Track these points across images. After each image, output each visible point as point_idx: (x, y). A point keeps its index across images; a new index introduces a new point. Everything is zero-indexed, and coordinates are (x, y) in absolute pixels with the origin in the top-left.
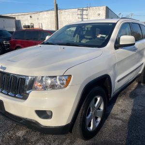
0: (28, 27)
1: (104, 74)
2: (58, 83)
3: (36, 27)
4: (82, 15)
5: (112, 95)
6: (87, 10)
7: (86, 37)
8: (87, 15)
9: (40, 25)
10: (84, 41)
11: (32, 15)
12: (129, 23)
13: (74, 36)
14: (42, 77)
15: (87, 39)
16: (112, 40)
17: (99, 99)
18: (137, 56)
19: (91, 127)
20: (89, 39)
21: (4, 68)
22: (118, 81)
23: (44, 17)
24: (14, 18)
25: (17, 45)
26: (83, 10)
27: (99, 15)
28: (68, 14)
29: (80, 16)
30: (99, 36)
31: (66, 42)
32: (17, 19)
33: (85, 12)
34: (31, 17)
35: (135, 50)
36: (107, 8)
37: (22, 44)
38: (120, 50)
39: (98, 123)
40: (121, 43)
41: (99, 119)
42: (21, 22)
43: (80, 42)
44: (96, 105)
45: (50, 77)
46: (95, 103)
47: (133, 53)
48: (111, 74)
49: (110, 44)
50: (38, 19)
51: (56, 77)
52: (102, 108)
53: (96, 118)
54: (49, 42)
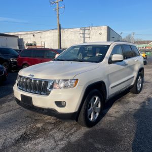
0: (31, 45)
1: (100, 80)
2: (69, 84)
3: (39, 45)
4: (84, 34)
5: (107, 98)
6: (89, 29)
7: (88, 55)
8: (89, 34)
9: (43, 43)
10: (86, 58)
11: (35, 34)
12: (121, 45)
13: (78, 54)
14: (59, 80)
15: (89, 57)
16: (107, 58)
17: (97, 98)
18: (128, 70)
19: (92, 119)
20: (91, 57)
21: (33, 76)
22: (112, 88)
23: (46, 35)
24: (17, 37)
25: (24, 62)
26: (85, 29)
27: (101, 34)
28: (70, 33)
29: (82, 35)
30: (97, 55)
31: (73, 59)
32: (20, 37)
33: (87, 32)
34: (34, 35)
35: (125, 65)
36: (108, 28)
37: (29, 62)
38: (113, 65)
39: (97, 117)
40: (113, 60)
41: (97, 114)
42: (24, 41)
43: (83, 58)
44: (95, 103)
45: (64, 80)
46: (94, 101)
47: (124, 67)
48: (105, 81)
49: (105, 60)
50: (41, 37)
51: (68, 80)
52: (99, 106)
53: (95, 113)
54: (60, 59)
